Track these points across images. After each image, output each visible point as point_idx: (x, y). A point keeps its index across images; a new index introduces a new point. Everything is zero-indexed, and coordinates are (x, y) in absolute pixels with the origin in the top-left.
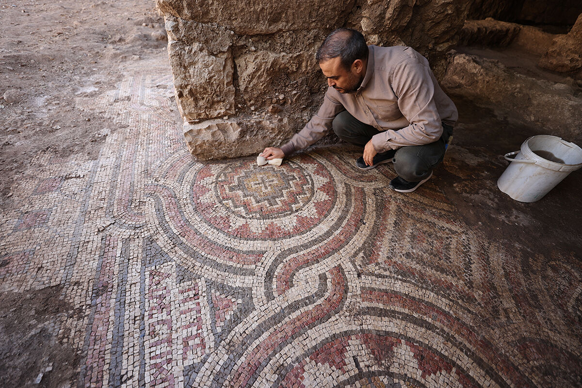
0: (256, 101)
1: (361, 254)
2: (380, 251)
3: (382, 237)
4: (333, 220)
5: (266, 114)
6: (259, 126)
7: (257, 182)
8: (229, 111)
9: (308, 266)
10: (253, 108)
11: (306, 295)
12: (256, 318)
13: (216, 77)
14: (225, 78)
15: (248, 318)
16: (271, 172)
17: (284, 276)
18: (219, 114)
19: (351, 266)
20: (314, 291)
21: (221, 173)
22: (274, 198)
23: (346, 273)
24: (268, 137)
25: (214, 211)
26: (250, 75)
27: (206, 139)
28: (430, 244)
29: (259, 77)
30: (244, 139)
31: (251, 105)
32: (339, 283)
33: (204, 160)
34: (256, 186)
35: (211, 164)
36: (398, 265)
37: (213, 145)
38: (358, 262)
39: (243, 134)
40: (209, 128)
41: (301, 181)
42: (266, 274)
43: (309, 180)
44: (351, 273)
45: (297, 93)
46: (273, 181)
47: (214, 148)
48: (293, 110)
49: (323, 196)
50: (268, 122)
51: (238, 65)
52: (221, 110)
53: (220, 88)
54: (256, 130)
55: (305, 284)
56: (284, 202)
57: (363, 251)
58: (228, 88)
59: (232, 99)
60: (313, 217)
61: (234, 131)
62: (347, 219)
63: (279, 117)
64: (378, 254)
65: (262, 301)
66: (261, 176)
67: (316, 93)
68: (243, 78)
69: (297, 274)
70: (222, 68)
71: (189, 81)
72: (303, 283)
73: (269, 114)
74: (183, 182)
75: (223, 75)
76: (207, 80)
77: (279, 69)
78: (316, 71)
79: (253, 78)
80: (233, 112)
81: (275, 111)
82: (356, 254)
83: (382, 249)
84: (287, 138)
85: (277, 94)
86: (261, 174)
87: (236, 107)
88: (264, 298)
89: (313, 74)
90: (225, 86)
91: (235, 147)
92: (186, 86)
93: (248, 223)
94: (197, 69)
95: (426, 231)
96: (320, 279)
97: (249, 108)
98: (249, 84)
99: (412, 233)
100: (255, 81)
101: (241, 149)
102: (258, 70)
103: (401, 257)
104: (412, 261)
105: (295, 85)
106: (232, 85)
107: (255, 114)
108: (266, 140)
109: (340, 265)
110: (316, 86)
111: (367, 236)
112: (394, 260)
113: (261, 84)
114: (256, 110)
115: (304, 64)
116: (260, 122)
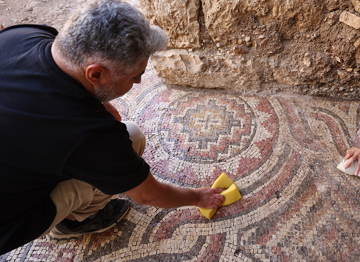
0: (222, 39)
1: (254, 230)
2: (275, 233)
3: (288, 219)
4: (249, 182)
5: (230, 53)
6: (222, 63)
7: (202, 119)
8: (193, 45)
9: (195, 223)
10: (218, 45)
11: (176, 252)
12: (123, 255)
13: (179, 12)
14: (188, 14)
15: (117, 252)
16: (221, 113)
17: (168, 224)
18: (184, 45)
19: (235, 239)
20: (185, 250)
21: (175, 101)
22: (207, 140)
23: (226, 244)
24: (230, 76)
25: (149, 138)
26: (214, 14)
27: (169, 67)
28: (337, 247)
29: (224, 17)
30: (206, 73)
31: (217, 42)
32: (213, 252)
33: (170, 83)
34: (199, 123)
35: (175, 88)
36: (284, 257)
37: (176, 73)
38: (245, 238)
39: (204, 68)
40: (173, 57)
41: (243, 130)
42: (156, 216)
43: (252, 131)
44: (231, 246)
45: (265, 38)
46: (217, 122)
47: (176, 76)
48: (259, 54)
49: (255, 152)
50: (231, 61)
51: (203, 3)
52: (185, 41)
53: (183, 22)
54: (219, 66)
55: (182, 240)
56: (214, 148)
57: (256, 228)
58: (192, 23)
59: (196, 34)
60: (231, 172)
61: (197, 64)
62: (263, 186)
63: (243, 59)
64: (271, 237)
65: (137, 241)
66: (209, 114)
67: (289, 40)
68: (208, 16)
69: (181, 227)
70: (184, 5)
71: (154, 12)
72: (181, 237)
73: (233, 54)
74: (140, 102)
75: (186, 11)
76: (169, 14)
77: (246, 11)
78: (288, 18)
79: (217, 17)
80: (198, 45)
81: (239, 52)
82: (249, 227)
83: (278, 233)
84: (251, 79)
85: (243, 36)
86: (210, 111)
87: (201, 41)
88: (140, 239)
89: (284, 20)
90: (189, 21)
91: (197, 79)
92: (151, 17)
93: (170, 160)
94: (160, 3)
95: (342, 230)
96: (198, 240)
97: (215, 44)
98: (214, 22)
99: (324, 226)
100: (219, 20)
101: (203, 81)
102: (222, 10)
103: (293, 249)
104: (303, 258)
105: (262, 29)
106: (196, 21)
107: (220, 51)
108: (228, 77)
109: (225, 233)
110: (289, 34)
111: (272, 212)
112: (283, 249)
113: (226, 24)
114: (221, 47)
115: (274, 9)
116: (223, 60)
